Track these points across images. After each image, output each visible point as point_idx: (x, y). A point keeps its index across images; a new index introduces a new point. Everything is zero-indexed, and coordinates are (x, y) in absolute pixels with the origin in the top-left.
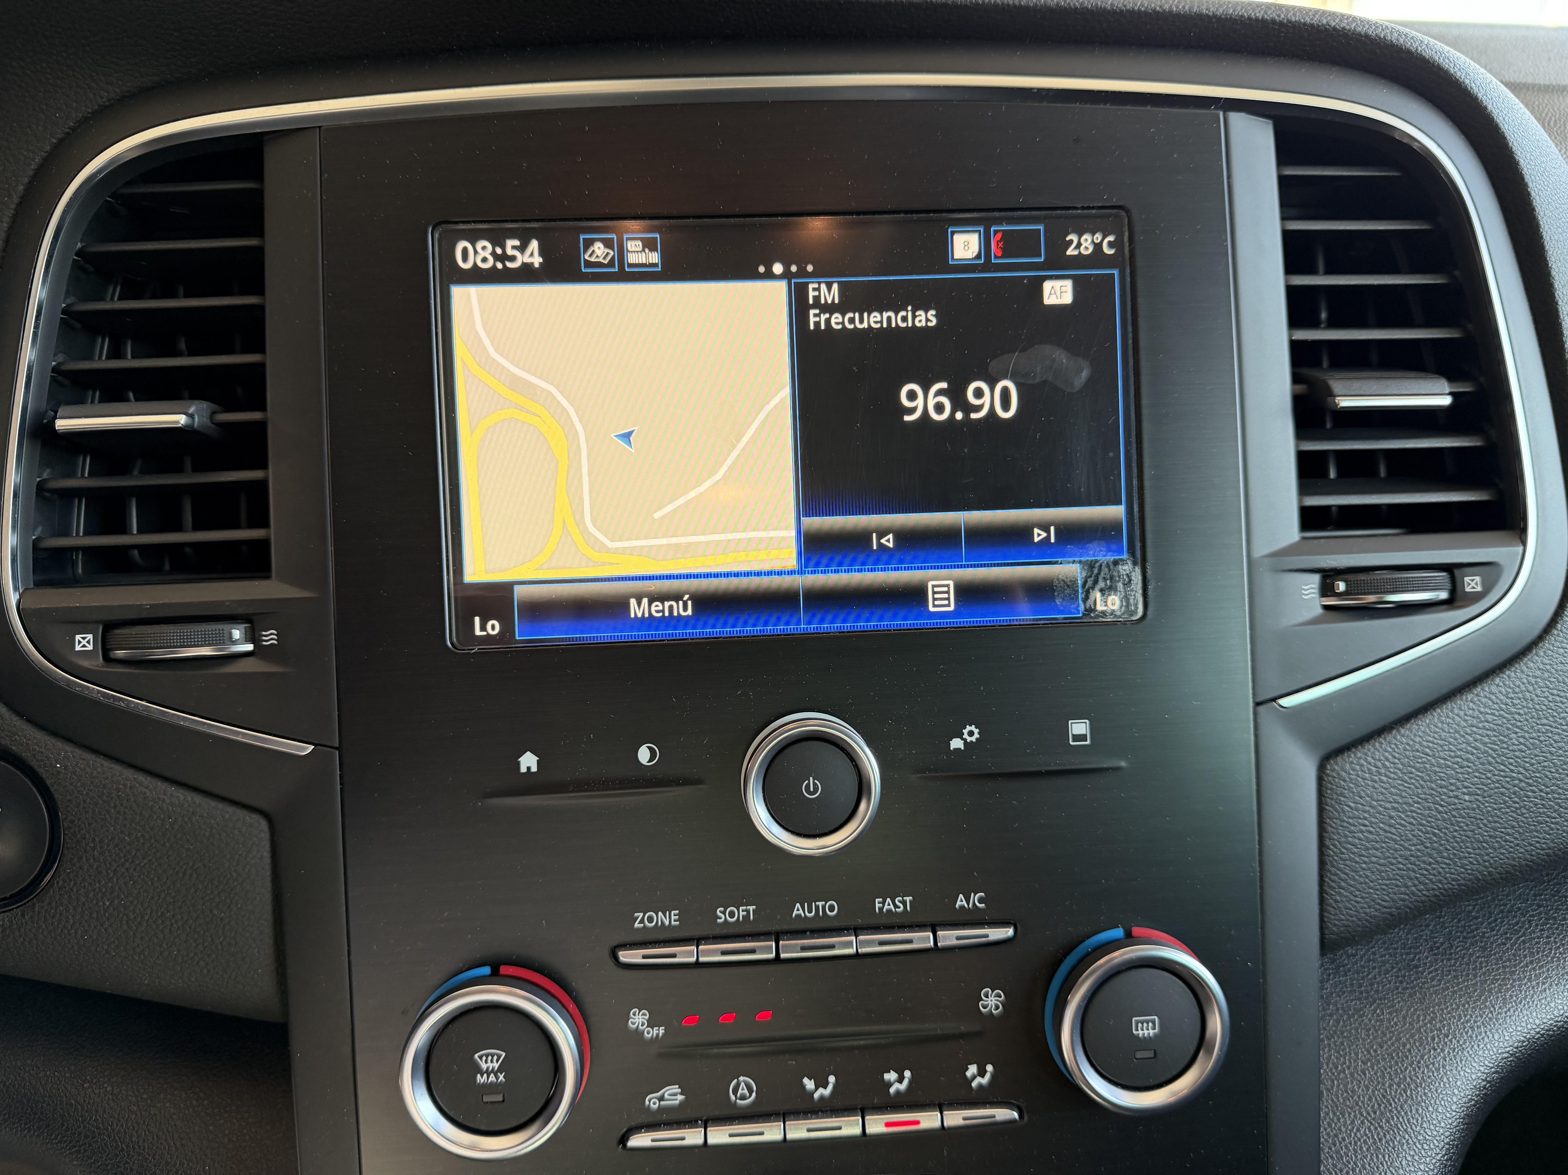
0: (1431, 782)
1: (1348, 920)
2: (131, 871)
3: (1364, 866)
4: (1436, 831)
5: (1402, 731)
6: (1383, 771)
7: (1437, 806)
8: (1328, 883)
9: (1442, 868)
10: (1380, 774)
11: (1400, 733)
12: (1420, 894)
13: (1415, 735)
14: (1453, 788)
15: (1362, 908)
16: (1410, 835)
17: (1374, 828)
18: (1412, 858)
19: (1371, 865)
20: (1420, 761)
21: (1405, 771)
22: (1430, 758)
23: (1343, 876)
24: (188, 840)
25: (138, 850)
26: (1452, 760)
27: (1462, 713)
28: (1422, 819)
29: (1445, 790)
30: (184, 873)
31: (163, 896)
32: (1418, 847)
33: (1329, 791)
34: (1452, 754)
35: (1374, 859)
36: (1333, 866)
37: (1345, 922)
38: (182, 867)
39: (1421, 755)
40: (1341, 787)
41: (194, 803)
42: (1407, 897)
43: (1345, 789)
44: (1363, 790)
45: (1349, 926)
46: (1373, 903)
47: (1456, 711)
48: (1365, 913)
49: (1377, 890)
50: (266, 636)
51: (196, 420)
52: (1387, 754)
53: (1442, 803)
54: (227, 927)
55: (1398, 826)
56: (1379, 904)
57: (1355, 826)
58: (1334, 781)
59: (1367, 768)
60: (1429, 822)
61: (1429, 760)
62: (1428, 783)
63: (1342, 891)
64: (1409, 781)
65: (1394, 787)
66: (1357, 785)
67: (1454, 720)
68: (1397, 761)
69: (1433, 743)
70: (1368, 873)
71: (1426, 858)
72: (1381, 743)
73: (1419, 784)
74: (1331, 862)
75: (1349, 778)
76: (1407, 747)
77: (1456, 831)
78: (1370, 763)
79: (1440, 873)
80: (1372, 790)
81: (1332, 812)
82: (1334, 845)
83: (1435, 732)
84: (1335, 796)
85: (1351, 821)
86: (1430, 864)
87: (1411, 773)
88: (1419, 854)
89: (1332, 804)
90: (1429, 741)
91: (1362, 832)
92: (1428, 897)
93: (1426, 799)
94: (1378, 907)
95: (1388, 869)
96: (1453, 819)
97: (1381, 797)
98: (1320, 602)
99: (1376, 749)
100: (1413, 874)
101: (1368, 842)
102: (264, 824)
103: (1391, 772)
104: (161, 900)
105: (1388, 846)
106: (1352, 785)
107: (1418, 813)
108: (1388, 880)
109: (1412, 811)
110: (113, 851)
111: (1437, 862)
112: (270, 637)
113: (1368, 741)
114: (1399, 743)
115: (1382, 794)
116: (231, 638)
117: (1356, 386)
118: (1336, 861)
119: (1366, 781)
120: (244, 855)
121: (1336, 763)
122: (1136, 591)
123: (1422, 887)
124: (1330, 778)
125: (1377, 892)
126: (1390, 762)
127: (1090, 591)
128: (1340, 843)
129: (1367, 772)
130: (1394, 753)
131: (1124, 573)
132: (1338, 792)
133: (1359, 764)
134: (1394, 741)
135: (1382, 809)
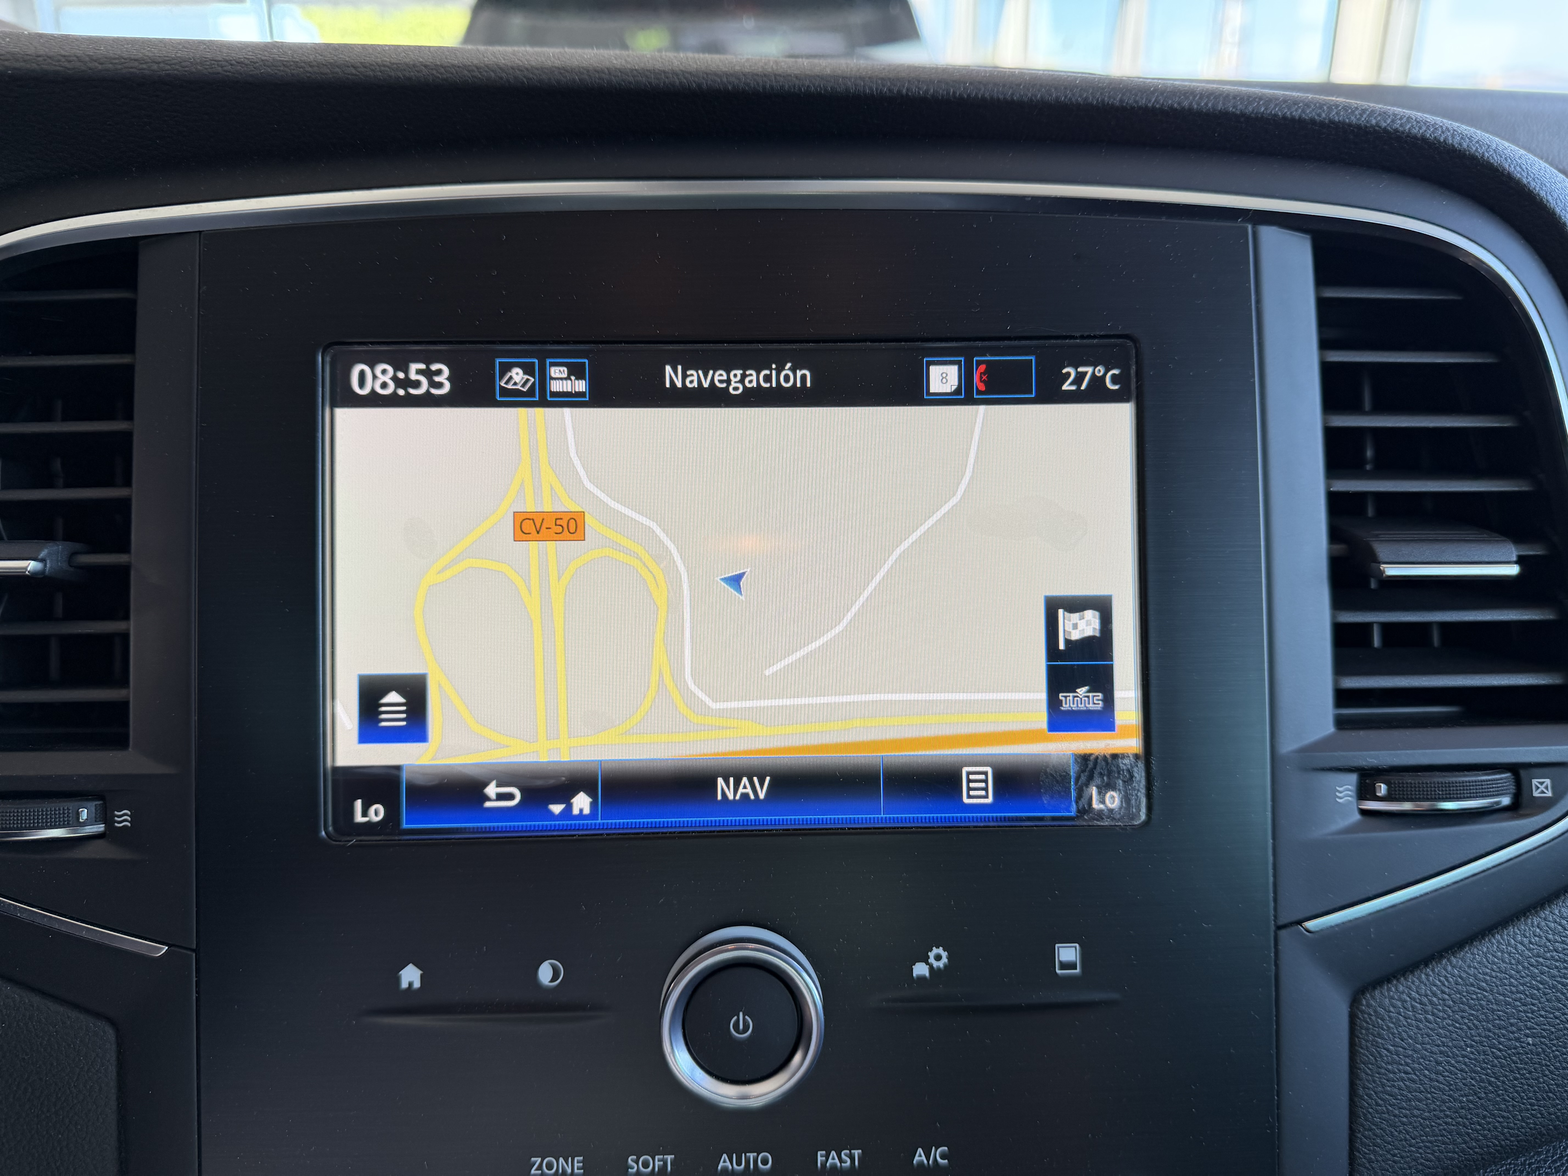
0: (1488, 1022)
3: (1405, 1119)
4: (1493, 1079)
5: (1454, 960)
6: (1429, 1008)
7: (1494, 1050)
8: (1361, 1139)
9: (1498, 1122)
10: (1426, 1012)
11: (1451, 964)
12: (1472, 1152)
13: (1469, 967)
14: (1514, 1029)
15: (1401, 1169)
16: (1461, 1084)
17: (1418, 1076)
18: (1464, 1111)
19: (1413, 1120)
20: (1474, 997)
21: (1456, 1008)
22: (1486, 994)
23: (1379, 1131)
24: (23, 1049)
26: (1513, 996)
27: (1526, 941)
28: (1475, 1066)
29: (1504, 1032)
30: (18, 1087)
32: (1471, 1098)
33: (1364, 1032)
34: (1513, 989)
35: (1416, 1112)
36: (1366, 1120)
38: (15, 1079)
39: (1477, 990)
40: (1378, 1027)
41: (32, 1005)
42: (1456, 1156)
43: (1383, 1029)
44: (1406, 1032)
46: (1414, 1163)
47: (1519, 938)
49: (1420, 1148)
50: (119, 816)
51: (49, 566)
52: (1434, 988)
53: (1501, 1046)
54: (65, 1150)
55: (1446, 1074)
56: (1422, 1164)
57: (1395, 1073)
58: (1370, 1019)
59: (1411, 1004)
60: (1482, 1069)
61: (1485, 997)
62: (1484, 1023)
63: (1378, 1149)
64: (1461, 1021)
65: (1443, 1028)
66: (1397, 1025)
67: (1516, 949)
68: (1446, 997)
69: (1491, 976)
70: (1409, 1128)
71: (1480, 1111)
72: (1427, 975)
73: (1474, 1024)
74: (1365, 1114)
75: (1389, 1017)
76: (1460, 980)
77: (1516, 1079)
78: (1414, 999)
79: (1496, 1128)
80: (1416, 1031)
81: (1367, 1056)
82: (1369, 1096)
83: (1493, 963)
84: (1371, 1038)
85: (1390, 1067)
86: (1485, 1117)
87: (1463, 1011)
88: (1471, 1106)
89: (1367, 1046)
90: (1486, 974)
91: (1403, 1080)
92: (1481, 1155)
93: (1481, 1042)
94: (1420, 1167)
95: (1434, 1124)
96: (1513, 1065)
97: (1427, 1040)
98: (1357, 805)
99: (1423, 982)
100: (1463, 1130)
101: (1410, 1092)
102: (110, 1033)
103: (1439, 1010)
105: (1433, 1097)
106: (1392, 1025)
107: (1471, 1059)
108: (1434, 1136)
109: (1464, 1056)
111: (1493, 1115)
112: (123, 818)
113: (1412, 972)
114: (1449, 976)
115: (1428, 1036)
116: (78, 819)
117: (1406, 550)
118: (1369, 1112)
119: (1409, 1021)
120: (86, 1068)
121: (1373, 998)
122: (1138, 790)
123: (1474, 1144)
124: (1366, 1016)
125: (1421, 1151)
126: (1439, 999)
127: (1084, 788)
128: (1376, 1093)
129: (1410, 1009)
130: (1443, 988)
131: (1125, 768)
132: (1376, 1033)
133: (1400, 1000)
134: (1444, 972)
135: (1428, 1054)
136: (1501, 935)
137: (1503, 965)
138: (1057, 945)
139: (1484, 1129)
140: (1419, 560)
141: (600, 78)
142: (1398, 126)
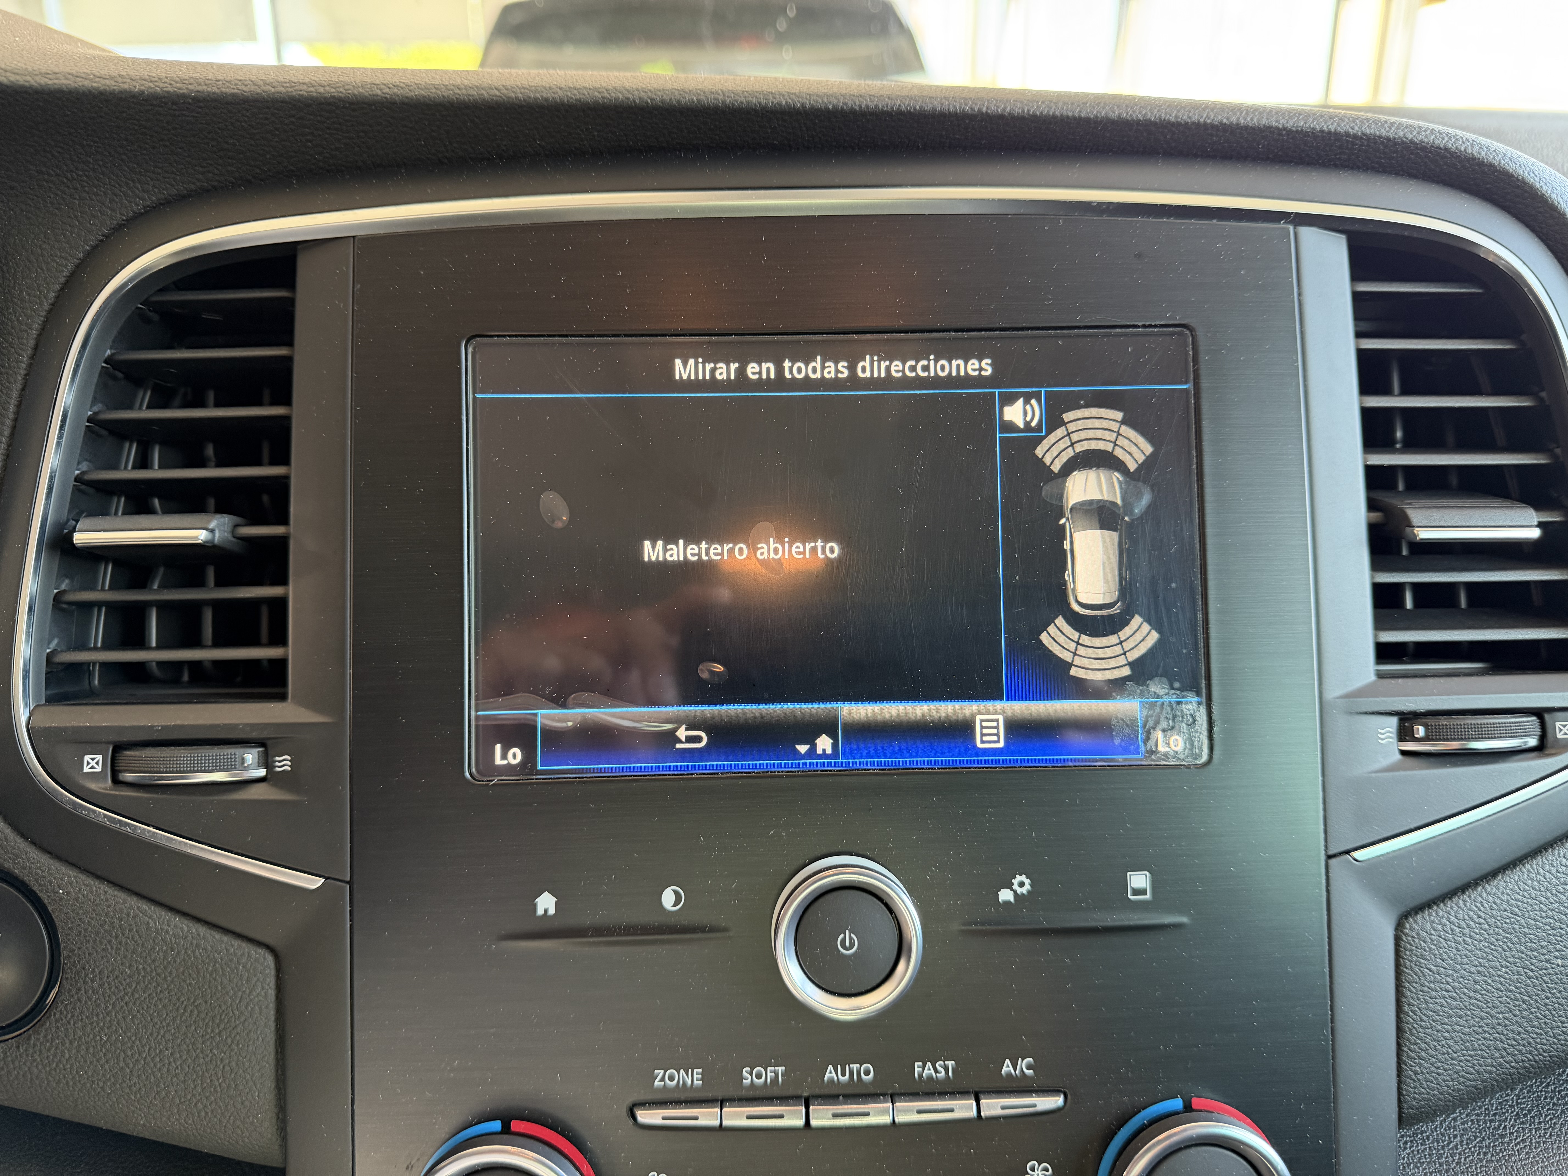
0: (1521, 944)
1: (1429, 1094)
2: (131, 1004)
3: (1446, 1034)
4: (1526, 998)
5: (1488, 888)
6: (1467, 931)
7: (1527, 971)
8: (1407, 1052)
9: (1532, 1038)
10: (1464, 935)
11: (1486, 891)
12: (1508, 1066)
13: (1503, 893)
14: (1545, 951)
15: (1444, 1081)
16: (1497, 1002)
17: (1457, 994)
18: (1500, 1027)
19: (1454, 1035)
20: (1508, 921)
21: (1492, 932)
22: (1519, 919)
23: (1423, 1045)
24: (190, 975)
25: (138, 983)
26: (1544, 921)
27: (1553, 870)
28: (1510, 985)
29: (1536, 954)
30: (185, 1010)
31: (162, 1032)
32: (1507, 1015)
33: (1408, 953)
34: (1544, 914)
35: (1457, 1028)
36: (1412, 1034)
37: (1426, 1096)
38: (183, 1002)
39: (1510, 915)
40: (1421, 949)
41: (199, 935)
42: (1494, 1069)
43: (1425, 950)
44: (1446, 953)
45: (1431, 1100)
46: (1456, 1076)
47: (1547, 867)
48: (1448, 1086)
49: (1461, 1061)
50: (280, 762)
51: (217, 535)
52: (1471, 913)
53: (1533, 967)
54: (227, 1068)
55: (1484, 992)
56: (1463, 1077)
57: (1436, 991)
58: (1413, 941)
59: (1451, 928)
60: (1517, 988)
61: (1517, 921)
62: (1517, 946)
63: (1423, 1062)
64: (1496, 943)
65: (1480, 950)
66: (1439, 947)
67: (1545, 877)
68: (1482, 921)
69: (1522, 902)
70: (1451, 1043)
71: (1515, 1028)
72: (1464, 901)
73: (1507, 946)
74: (1410, 1030)
75: (1431, 939)
76: (1494, 905)
77: (1547, 998)
78: (1453, 923)
79: (1529, 1043)
80: (1455, 952)
81: (1411, 976)
82: (1414, 1012)
83: (1525, 890)
84: (1415, 958)
85: (1432, 985)
86: (1519, 1033)
88: (1507, 1022)
89: (1411, 967)
90: (1519, 900)
91: (1444, 997)
92: (1517, 1069)
93: (1515, 963)
94: (1462, 1080)
95: (1473, 1039)
96: (1544, 985)
97: (1465, 960)
98: (1398, 746)
99: (1460, 908)
100: (1500, 1045)
101: (1451, 1009)
102: (270, 959)
103: (1476, 933)
104: (160, 1037)
105: (1472, 1014)
106: (1433, 947)
107: (1506, 979)
108: (1474, 1050)
109: (1499, 976)
110: (113, 983)
111: (1527, 1031)
112: (283, 763)
113: (1450, 898)
114: (1484, 902)
115: (1467, 957)
116: (243, 763)
117: (1437, 516)
118: (1414, 1028)
119: (1449, 943)
120: (248, 992)
121: (1416, 922)
122: (1200, 733)
123: (1511, 1058)
124: (1409, 938)
125: (1461, 1064)
126: (1476, 923)
127: (1152, 731)
128: (1420, 1010)
129: (1450, 932)
130: (1479, 913)
131: (1188, 713)
132: (1419, 954)
133: (1440, 923)
134: (1480, 899)
135: (1466, 973)
136: (1531, 865)
137: (1533, 892)
138: (1129, 873)
139: (1519, 1044)
140: (1450, 525)
141: (715, 99)
142: (1423, 137)
